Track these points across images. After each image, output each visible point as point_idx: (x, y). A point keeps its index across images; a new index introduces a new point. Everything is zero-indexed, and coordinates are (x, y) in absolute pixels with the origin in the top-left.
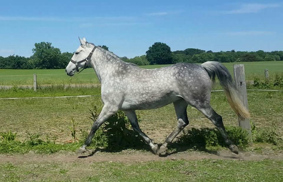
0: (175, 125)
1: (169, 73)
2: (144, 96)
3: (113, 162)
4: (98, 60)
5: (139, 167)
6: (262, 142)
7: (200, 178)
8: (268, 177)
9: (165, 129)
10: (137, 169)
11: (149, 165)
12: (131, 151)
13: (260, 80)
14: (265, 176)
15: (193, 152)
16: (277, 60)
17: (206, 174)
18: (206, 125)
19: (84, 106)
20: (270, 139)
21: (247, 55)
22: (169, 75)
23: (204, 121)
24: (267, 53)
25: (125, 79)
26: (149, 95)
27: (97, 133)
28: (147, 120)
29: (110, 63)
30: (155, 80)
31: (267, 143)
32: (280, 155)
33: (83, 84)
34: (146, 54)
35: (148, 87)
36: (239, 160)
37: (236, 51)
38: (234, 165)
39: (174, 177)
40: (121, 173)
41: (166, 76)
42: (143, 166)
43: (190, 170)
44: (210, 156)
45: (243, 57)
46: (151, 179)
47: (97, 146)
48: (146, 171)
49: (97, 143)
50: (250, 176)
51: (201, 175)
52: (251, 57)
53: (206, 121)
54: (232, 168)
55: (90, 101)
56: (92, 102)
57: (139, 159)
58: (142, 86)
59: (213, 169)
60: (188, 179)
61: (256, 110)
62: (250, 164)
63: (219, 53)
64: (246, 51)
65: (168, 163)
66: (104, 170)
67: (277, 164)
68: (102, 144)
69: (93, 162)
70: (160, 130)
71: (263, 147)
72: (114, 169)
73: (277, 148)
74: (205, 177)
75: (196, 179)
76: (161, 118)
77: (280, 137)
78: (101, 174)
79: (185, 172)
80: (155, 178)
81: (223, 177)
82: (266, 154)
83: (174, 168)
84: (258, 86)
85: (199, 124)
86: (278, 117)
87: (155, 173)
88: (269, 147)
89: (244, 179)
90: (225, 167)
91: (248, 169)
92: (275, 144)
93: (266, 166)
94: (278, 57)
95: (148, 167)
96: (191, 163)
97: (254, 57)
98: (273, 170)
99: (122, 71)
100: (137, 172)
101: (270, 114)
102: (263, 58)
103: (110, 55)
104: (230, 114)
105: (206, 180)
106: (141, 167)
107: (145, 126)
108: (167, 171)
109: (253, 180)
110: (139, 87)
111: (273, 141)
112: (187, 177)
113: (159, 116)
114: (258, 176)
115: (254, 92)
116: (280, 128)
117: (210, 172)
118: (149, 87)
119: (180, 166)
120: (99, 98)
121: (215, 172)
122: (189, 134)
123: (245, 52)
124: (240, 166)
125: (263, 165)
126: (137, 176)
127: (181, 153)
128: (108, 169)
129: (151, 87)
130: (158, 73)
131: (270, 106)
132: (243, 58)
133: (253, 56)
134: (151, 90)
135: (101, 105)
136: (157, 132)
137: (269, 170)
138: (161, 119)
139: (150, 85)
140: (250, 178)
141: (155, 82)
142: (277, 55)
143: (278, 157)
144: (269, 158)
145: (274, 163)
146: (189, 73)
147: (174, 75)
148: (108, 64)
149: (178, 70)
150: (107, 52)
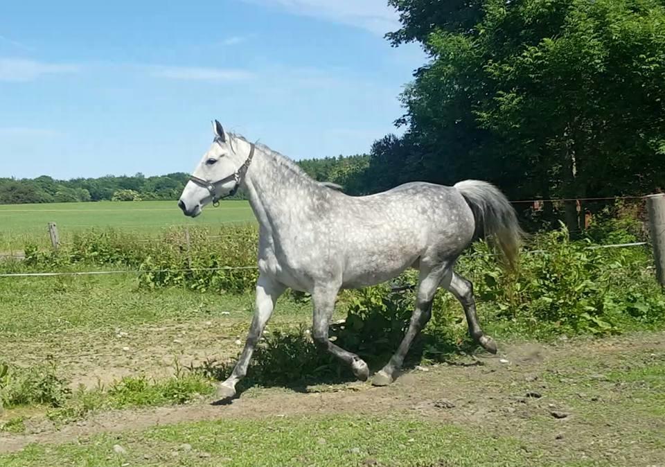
1: (413, 208)
2: (374, 258)
4: (263, 180)
6: (27, 403)
13: (39, 250)
16: (83, 199)
20: (44, 394)
21: (13, 188)
22: (416, 212)
24: (61, 184)
25: (335, 221)
26: (383, 256)
29: (291, 186)
31: (39, 405)
32: (66, 430)
35: (382, 240)
41: (409, 213)
45: (4, 192)
52: (22, 193)
58: (370, 235)
61: (26, 323)
64: (11, 178)
67: (56, 452)
71: (28, 416)
73: (59, 415)
77: (65, 387)
82: (33, 433)
84: (36, 263)
86: (75, 336)
88: (39, 413)
92: (56, 406)
93: (29, 462)
94: (86, 193)
97: (31, 191)
99: (322, 205)
101: (58, 330)
102: (52, 195)
103: (287, 167)
111: (51, 396)
115: (26, 280)
116: (77, 363)
123: (8, 179)
131: (59, 312)
132: (4, 194)
133: (27, 190)
134: (387, 246)
141: (393, 228)
142: (83, 189)
143: (60, 435)
144: (39, 441)
145: (48, 452)
146: (450, 209)
147: (424, 211)
148: (286, 188)
149: (429, 202)
150: (278, 158)
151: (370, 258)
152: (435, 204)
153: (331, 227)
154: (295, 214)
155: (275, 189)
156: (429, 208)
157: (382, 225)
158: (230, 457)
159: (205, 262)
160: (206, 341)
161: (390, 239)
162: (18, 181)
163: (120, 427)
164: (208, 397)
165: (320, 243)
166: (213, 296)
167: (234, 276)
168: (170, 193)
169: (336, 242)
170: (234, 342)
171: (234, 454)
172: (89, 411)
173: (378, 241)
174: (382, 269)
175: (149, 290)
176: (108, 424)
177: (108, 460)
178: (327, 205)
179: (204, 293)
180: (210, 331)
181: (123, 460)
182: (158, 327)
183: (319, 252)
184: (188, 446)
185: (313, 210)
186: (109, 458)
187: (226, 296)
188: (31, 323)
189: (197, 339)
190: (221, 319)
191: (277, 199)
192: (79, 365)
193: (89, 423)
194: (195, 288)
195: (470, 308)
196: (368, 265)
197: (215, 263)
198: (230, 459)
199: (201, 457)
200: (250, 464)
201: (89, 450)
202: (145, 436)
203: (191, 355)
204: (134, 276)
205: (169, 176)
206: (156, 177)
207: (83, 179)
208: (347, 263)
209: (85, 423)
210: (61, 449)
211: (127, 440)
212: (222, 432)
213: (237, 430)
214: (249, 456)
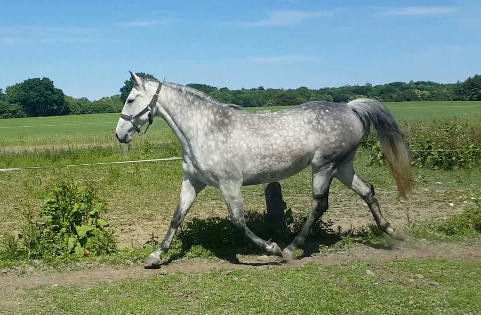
0: (168, 214)
1: (300, 120)
2: (266, 160)
3: (58, 287)
5: (105, 292)
7: (206, 303)
8: (311, 294)
9: (151, 223)
10: (100, 295)
11: (122, 287)
12: (91, 263)
14: (306, 292)
15: (195, 258)
17: (215, 294)
18: (219, 213)
19: (9, 187)
21: (282, 96)
22: (302, 123)
23: (215, 205)
24: (313, 92)
25: (232, 132)
26: (273, 158)
27: (31, 236)
28: (122, 208)
29: (196, 108)
30: (280, 132)
33: (7, 147)
34: (121, 93)
35: (272, 145)
36: (268, 268)
37: (265, 88)
38: (259, 277)
39: (163, 304)
40: (74, 304)
41: (296, 123)
42: (112, 288)
43: (190, 290)
44: (223, 264)
45: (276, 98)
46: (125, 311)
47: (30, 259)
48: (117, 298)
49: (29, 253)
50: (284, 293)
51: (207, 297)
52: (288, 98)
53: (218, 205)
54: (256, 282)
55: (21, 177)
56: (25, 179)
57: (106, 278)
58: (262, 142)
59: (227, 286)
60: (185, 305)
61: (296, 184)
62: (285, 273)
63: (239, 92)
64: (281, 89)
65: (154, 280)
66: (44, 302)
67: (326, 270)
68: (40, 255)
69: (23, 288)
70: (144, 224)
72: (61, 298)
74: (214, 300)
75: (199, 304)
76: (146, 203)
78: (36, 309)
79: (182, 294)
80: (131, 309)
81: (241, 297)
83: (163, 289)
85: (208, 211)
87: (132, 300)
89: (274, 298)
90: (245, 280)
91: (280, 282)
93: (308, 275)
94: (330, 97)
95: (120, 290)
96: (192, 278)
97: (294, 97)
98: (319, 281)
99: (223, 121)
100: (101, 300)
102: (307, 99)
104: (256, 193)
105: (214, 306)
106: (108, 291)
107: (117, 219)
108: (152, 294)
109: (289, 300)
110: (258, 145)
112: (185, 302)
113: (143, 200)
114: (296, 293)
116: (332, 212)
117: (222, 290)
118: (274, 144)
119: (174, 285)
120: (37, 172)
121: (230, 290)
122: (189, 229)
123: (279, 90)
124: (268, 278)
125: (304, 273)
126: (101, 308)
127: (177, 263)
128: (50, 299)
129: (275, 144)
130: (284, 121)
133: (291, 97)
134: (276, 150)
135: (41, 184)
136: (138, 228)
137: (313, 281)
138: (146, 206)
139: (274, 142)
140: (284, 297)
141: (280, 136)
142: (328, 95)
143: (326, 259)
144: (313, 262)
145: (320, 269)
146: (334, 120)
147: (310, 122)
148: (192, 110)
149: (316, 115)
150: (183, 89)
151: (262, 160)
152: (320, 116)
153: (228, 137)
154: (201, 129)
155: (183, 112)
156: (314, 120)
157: (271, 134)
158: (455, 287)
159: (422, 146)
160: (425, 202)
161: (278, 145)
162: (286, 91)
163: (368, 258)
164: (433, 243)
165: (219, 149)
166: (428, 170)
167: (445, 156)
168: (391, 97)
169: (232, 148)
170: (448, 204)
171: (457, 285)
172: (346, 245)
173: (268, 146)
174: (275, 169)
175: (379, 165)
176: (359, 255)
177: (362, 279)
178: (227, 121)
179: (421, 168)
180: (427, 196)
181: (373, 281)
182: (388, 190)
183: (219, 157)
184: (421, 276)
185: (216, 125)
186: (363, 278)
187: (439, 171)
188: (298, 184)
189: (418, 200)
190: (437, 187)
191: (185, 119)
192: (333, 213)
193: (346, 252)
194: (414, 164)
195: (372, 205)
196: (261, 166)
197: (430, 147)
198: (455, 289)
199: (432, 285)
200: (471, 294)
201: (348, 271)
202: (388, 266)
203: (414, 212)
204: (368, 155)
205: (390, 84)
206: (381, 86)
207: (328, 88)
208: (243, 164)
209: (343, 253)
210: (329, 268)
211: (374, 267)
212: (446, 269)
213: (458, 268)
214: (470, 288)
